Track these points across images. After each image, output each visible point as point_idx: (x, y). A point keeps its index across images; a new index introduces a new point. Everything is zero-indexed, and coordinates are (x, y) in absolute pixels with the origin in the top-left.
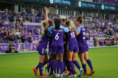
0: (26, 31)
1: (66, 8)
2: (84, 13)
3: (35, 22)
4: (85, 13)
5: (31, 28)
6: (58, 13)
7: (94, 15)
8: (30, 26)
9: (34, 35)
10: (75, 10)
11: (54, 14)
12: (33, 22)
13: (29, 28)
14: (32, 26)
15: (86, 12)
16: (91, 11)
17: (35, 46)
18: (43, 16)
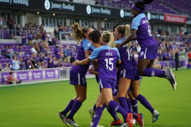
1: (54, 15)
2: (82, 22)
3: (4, 38)
4: (85, 22)
6: (40, 23)
7: (98, 25)
9: (2, 60)
10: (69, 18)
11: (35, 24)
12: (1, 38)
15: (86, 20)
16: (94, 19)
17: (5, 76)
18: (17, 29)
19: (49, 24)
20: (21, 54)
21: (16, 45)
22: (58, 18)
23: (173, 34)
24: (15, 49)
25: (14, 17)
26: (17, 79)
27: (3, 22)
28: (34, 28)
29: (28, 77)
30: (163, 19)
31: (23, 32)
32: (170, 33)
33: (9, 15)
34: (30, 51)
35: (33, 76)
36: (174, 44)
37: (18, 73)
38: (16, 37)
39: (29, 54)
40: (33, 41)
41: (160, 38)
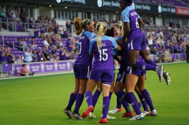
0: (3, 45)
1: (66, 8)
2: (94, 15)
3: (17, 31)
4: (96, 15)
5: (11, 41)
6: (53, 16)
7: (109, 18)
8: (9, 37)
9: (15, 52)
10: (81, 11)
11: (47, 17)
12: (14, 31)
13: (8, 40)
14: (13, 37)
15: (97, 13)
16: (105, 12)
17: (18, 68)
18: (30, 22)
19: (61, 17)
20: (34, 46)
21: (28, 37)
22: (70, 11)
23: (184, 27)
24: (27, 42)
25: (27, 10)
26: (29, 71)
27: (16, 15)
28: (47, 21)
29: (40, 69)
30: (174, 12)
31: (36, 25)
32: (181, 26)
33: (22, 8)
34: (43, 44)
35: (45, 68)
36: (185, 36)
37: (31, 65)
38: (28, 30)
39: (42, 47)
40: (46, 34)
41: (171, 31)
